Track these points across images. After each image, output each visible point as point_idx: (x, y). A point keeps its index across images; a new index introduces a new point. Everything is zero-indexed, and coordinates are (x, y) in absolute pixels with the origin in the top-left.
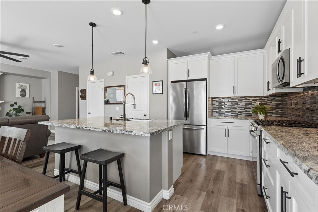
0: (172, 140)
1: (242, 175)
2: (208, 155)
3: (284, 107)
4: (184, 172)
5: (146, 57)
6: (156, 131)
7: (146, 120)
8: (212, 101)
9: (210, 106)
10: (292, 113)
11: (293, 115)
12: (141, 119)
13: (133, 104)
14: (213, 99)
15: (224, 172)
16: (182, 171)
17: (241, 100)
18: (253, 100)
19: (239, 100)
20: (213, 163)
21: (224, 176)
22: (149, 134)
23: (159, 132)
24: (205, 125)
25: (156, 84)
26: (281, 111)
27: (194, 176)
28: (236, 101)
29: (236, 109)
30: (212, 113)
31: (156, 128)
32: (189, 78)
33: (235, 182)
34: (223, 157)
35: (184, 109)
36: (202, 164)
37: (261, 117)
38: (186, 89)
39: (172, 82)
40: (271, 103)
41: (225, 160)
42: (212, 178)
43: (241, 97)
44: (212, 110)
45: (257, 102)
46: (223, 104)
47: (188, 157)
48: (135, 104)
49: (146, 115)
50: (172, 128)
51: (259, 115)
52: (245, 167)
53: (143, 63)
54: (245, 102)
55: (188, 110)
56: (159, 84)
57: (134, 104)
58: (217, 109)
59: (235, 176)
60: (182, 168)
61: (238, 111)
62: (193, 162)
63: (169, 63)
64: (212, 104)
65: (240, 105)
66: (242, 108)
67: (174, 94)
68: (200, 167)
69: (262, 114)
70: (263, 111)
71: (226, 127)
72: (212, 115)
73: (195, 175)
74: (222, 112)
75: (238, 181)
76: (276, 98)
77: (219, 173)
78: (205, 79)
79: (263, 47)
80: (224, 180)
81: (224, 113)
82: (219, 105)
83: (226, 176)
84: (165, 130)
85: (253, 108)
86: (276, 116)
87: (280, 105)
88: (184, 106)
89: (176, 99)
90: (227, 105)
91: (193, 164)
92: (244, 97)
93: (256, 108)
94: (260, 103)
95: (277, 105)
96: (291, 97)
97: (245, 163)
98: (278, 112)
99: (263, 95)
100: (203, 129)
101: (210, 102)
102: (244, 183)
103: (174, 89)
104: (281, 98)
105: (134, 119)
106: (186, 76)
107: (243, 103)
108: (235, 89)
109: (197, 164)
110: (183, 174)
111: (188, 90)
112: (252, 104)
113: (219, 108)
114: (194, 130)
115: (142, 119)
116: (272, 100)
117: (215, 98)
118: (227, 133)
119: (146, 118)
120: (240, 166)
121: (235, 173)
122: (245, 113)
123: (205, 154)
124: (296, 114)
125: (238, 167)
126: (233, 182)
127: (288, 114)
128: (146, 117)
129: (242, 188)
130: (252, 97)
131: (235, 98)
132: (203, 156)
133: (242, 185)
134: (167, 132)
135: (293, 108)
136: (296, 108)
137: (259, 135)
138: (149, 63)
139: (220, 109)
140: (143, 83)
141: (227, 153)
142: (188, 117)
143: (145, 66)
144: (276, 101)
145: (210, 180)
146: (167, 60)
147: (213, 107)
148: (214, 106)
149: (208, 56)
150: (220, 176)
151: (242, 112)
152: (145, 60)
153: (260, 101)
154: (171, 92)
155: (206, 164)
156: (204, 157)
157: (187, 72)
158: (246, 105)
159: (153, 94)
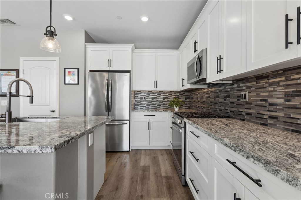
0: (92, 145)
1: (165, 167)
2: (131, 150)
3: (190, 100)
4: (107, 178)
5: (51, 26)
6: (67, 139)
7: (53, 118)
8: (135, 94)
9: (133, 99)
10: (198, 105)
11: (199, 107)
12: (43, 118)
13: (28, 96)
14: (136, 93)
15: (149, 166)
16: (104, 178)
17: (160, 94)
18: (169, 94)
19: (158, 94)
20: (137, 159)
21: (149, 172)
22: (51, 148)
23: (73, 140)
24: (129, 119)
25: (69, 72)
26: (188, 104)
27: (119, 181)
28: (156, 94)
29: (156, 102)
30: (134, 106)
31: (68, 133)
32: (111, 69)
33: (161, 176)
34: (145, 150)
35: (105, 102)
36: (126, 162)
37: (176, 109)
38: (108, 80)
39: (91, 71)
40: (182, 97)
41: (148, 152)
42: (139, 178)
43: (160, 92)
44: (134, 103)
45: (172, 96)
46: (145, 98)
47: (111, 156)
48: (33, 96)
49: (54, 111)
50: (93, 130)
51: (175, 107)
52: (166, 157)
53: (45, 34)
54: (163, 95)
55: (110, 104)
56: (74, 72)
57: (30, 96)
58: (139, 103)
59: (160, 170)
60: (105, 175)
61: (158, 104)
62: (117, 161)
63: (87, 48)
64: (135, 98)
65: (159, 98)
66: (160, 101)
67: (94, 85)
68: (125, 167)
69: (177, 107)
70: (178, 104)
71: (148, 120)
72: (134, 108)
73: (120, 179)
74: (143, 105)
75: (163, 174)
76: (185, 93)
77: (145, 169)
78: (129, 72)
79: (177, 48)
80: (151, 177)
81: (145, 106)
82: (141, 99)
83: (152, 171)
84: (82, 134)
85: (169, 101)
86: (185, 108)
87: (188, 99)
88: (106, 100)
89: (95, 92)
90: (148, 98)
91: (117, 164)
92: (162, 91)
93: (173, 101)
94: (175, 97)
95: (186, 99)
96: (197, 92)
97: (164, 153)
98: (186, 104)
99: (177, 90)
100: (127, 124)
101: (133, 96)
102: (169, 175)
103: (94, 80)
104: (188, 93)
105: (32, 118)
106: (108, 66)
107: (162, 97)
108: (156, 84)
109: (121, 164)
110: (106, 181)
111: (110, 82)
112: (169, 97)
113: (141, 101)
114: (116, 126)
115: (46, 118)
116: (182, 95)
117: (138, 91)
118: (150, 126)
119: (53, 115)
120: (161, 156)
121: (158, 165)
122: (163, 106)
123: (129, 150)
124: (202, 106)
125: (160, 158)
126: (159, 177)
127: (194, 106)
128: (54, 113)
129: (168, 181)
130: (168, 92)
131: (155, 92)
132: (126, 153)
133: (167, 178)
134: (85, 136)
135: (199, 101)
136: (202, 101)
137: (184, 128)
138: (56, 35)
139: (142, 103)
140: (51, 69)
141: (149, 145)
142: (111, 111)
143: (49, 39)
144: (185, 96)
145: (137, 182)
146: (85, 45)
147: (135, 101)
148: (136, 99)
149: (132, 48)
150: (146, 173)
151: (160, 105)
152: (49, 29)
153: (174, 96)
154: (89, 82)
155: (131, 161)
156: (128, 153)
157: (110, 62)
158: (164, 98)
159: (65, 84)
